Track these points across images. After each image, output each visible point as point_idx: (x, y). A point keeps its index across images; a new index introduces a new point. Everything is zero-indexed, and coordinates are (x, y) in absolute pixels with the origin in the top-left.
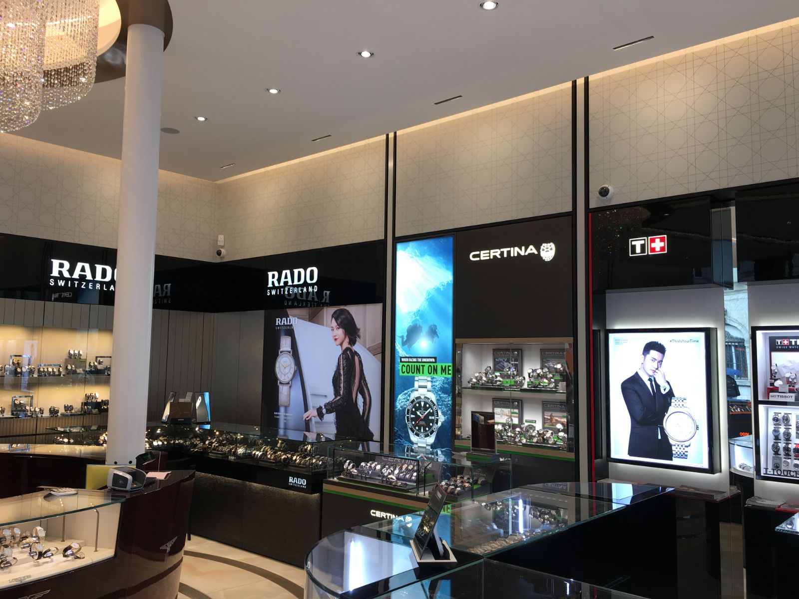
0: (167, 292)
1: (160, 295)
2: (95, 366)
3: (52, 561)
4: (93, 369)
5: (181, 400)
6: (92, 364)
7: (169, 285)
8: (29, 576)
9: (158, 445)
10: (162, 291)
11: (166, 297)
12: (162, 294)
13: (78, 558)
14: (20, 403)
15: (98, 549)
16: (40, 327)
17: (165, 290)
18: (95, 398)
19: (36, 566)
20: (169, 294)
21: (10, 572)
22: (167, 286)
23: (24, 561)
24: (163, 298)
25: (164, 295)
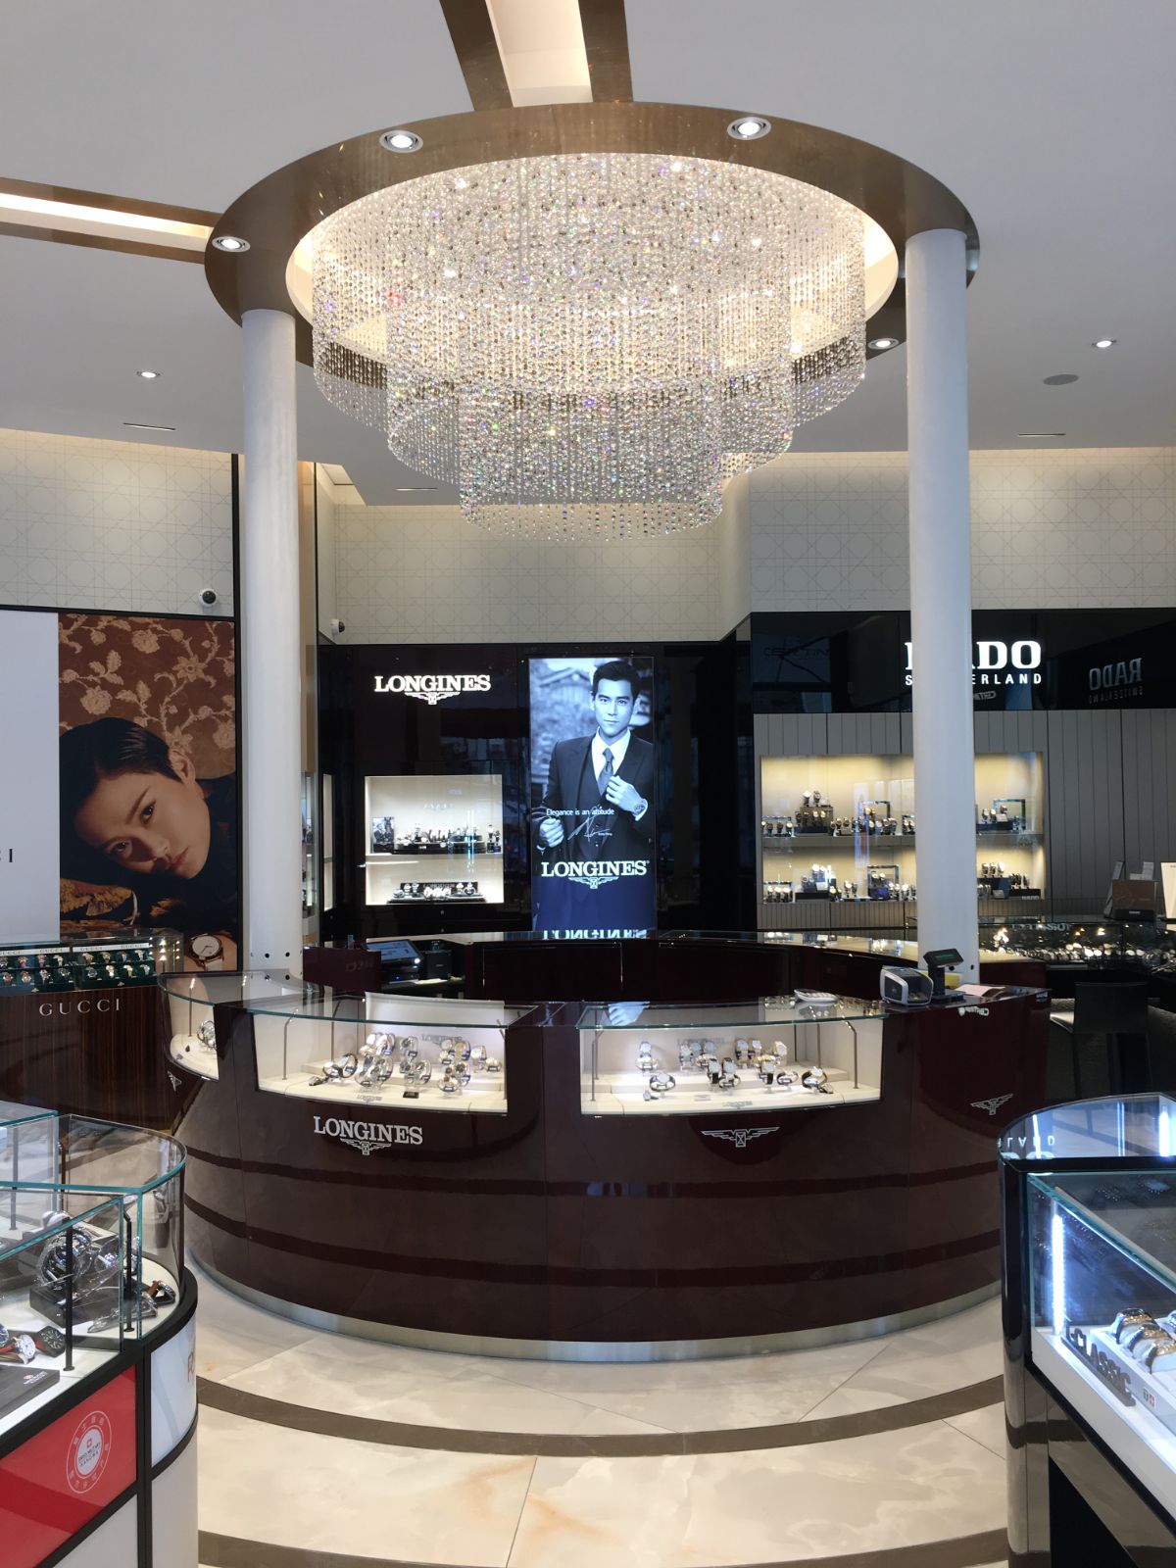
0: (1135, 675)
1: (1126, 682)
2: (994, 818)
3: (789, 1090)
4: (989, 822)
5: (1134, 877)
6: (987, 814)
7: (1138, 660)
8: (750, 1103)
9: (1095, 957)
10: (1128, 673)
11: (1135, 684)
12: (1128, 680)
13: (825, 1092)
14: (880, 878)
15: (859, 1085)
16: (896, 755)
17: (1133, 672)
18: (1000, 871)
19: (766, 1093)
20: (1139, 679)
21: (731, 1095)
22: (1135, 663)
23: (750, 1085)
24: (1130, 686)
25: (1131, 681)
